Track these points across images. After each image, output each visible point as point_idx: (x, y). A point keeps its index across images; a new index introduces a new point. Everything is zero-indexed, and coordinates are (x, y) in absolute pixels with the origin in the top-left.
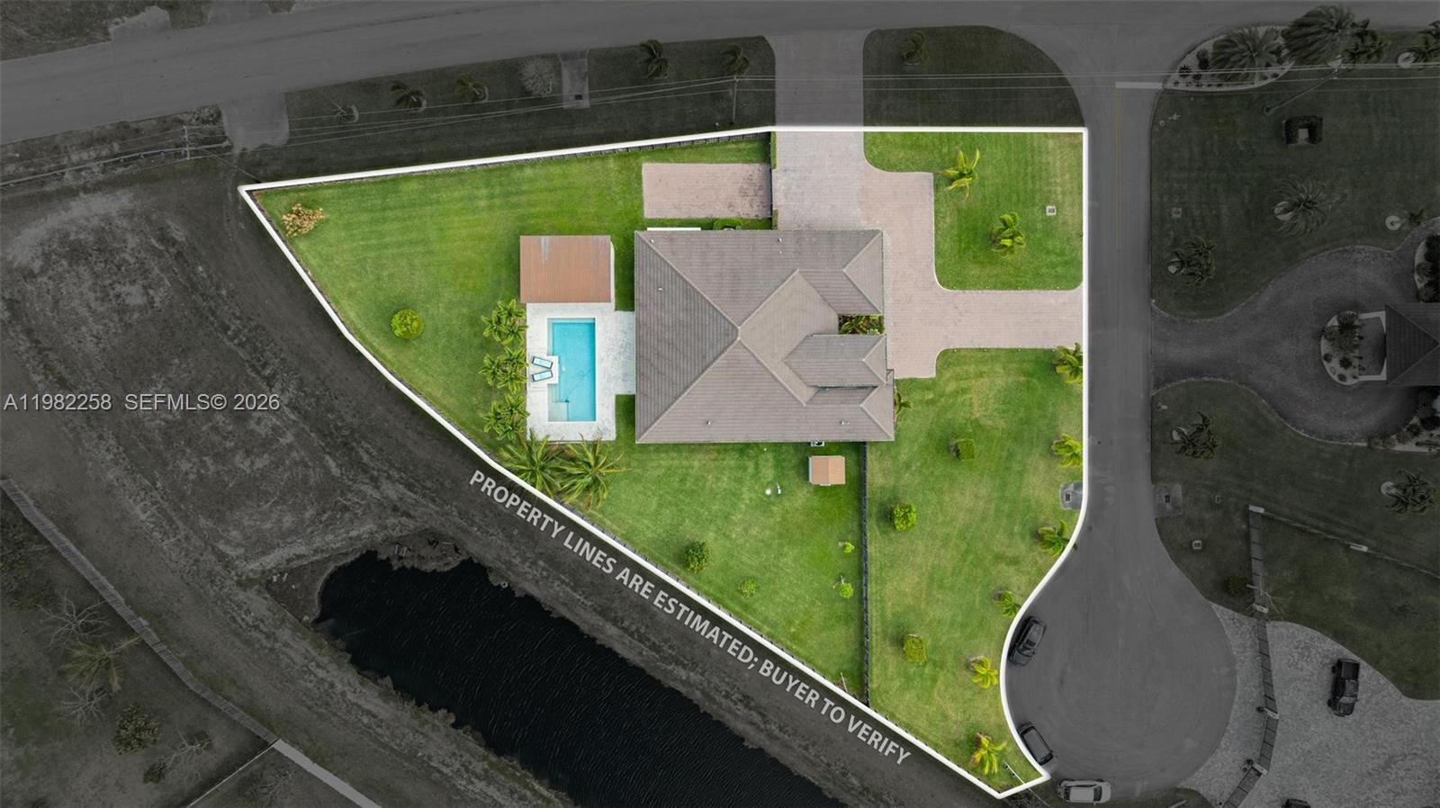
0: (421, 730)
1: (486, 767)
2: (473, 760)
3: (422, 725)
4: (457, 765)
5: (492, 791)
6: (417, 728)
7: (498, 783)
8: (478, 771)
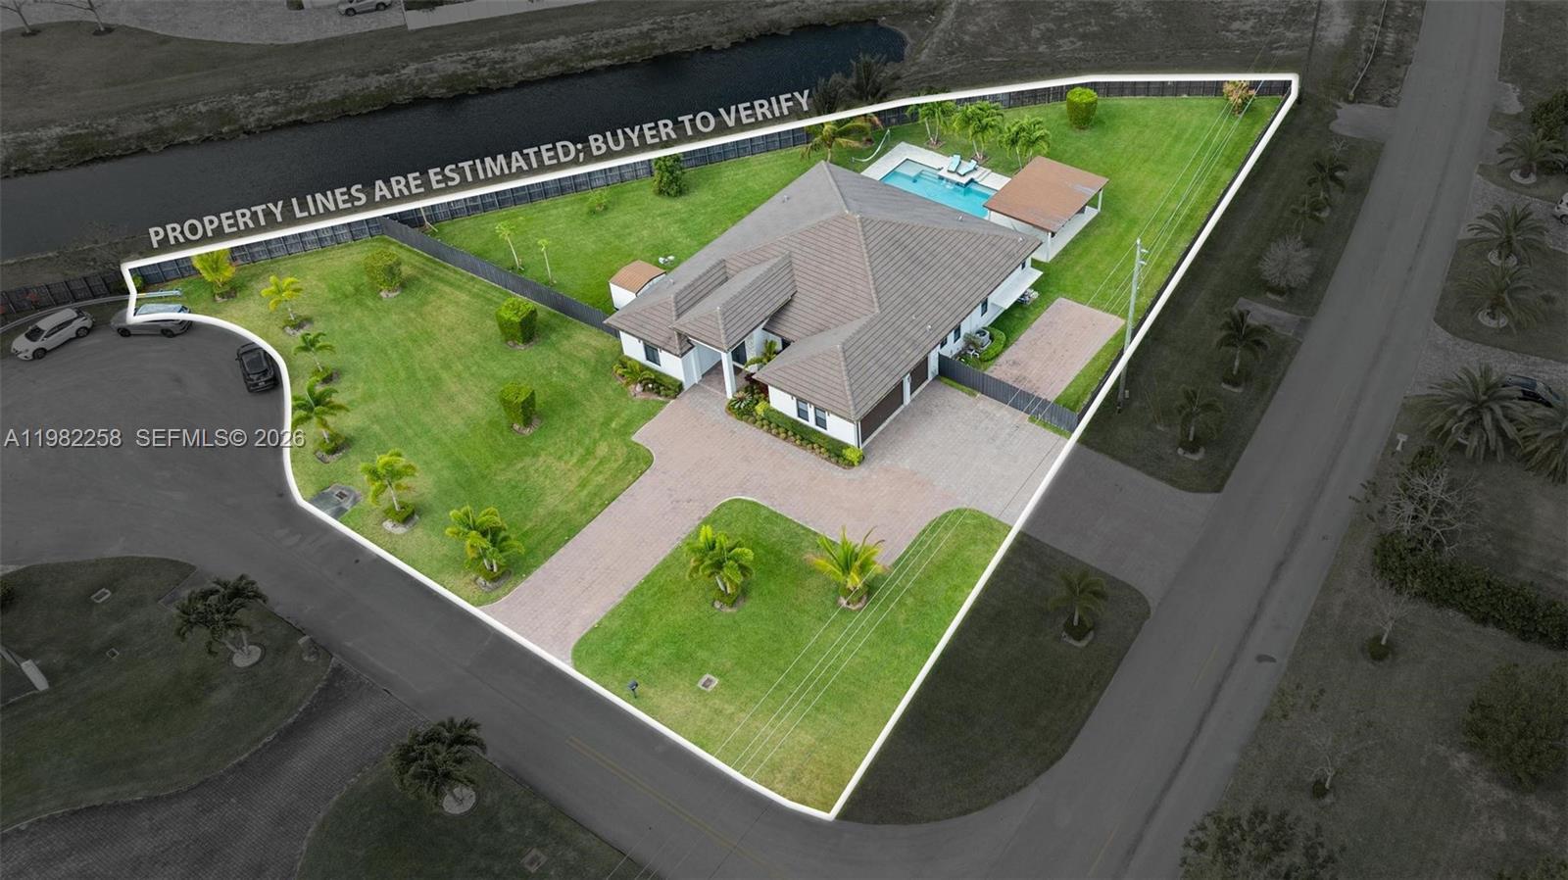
0: (727, 24)
1: (656, 41)
2: (670, 37)
3: (730, 28)
4: (676, 24)
5: (634, 30)
6: (731, 24)
7: (635, 38)
8: (658, 34)
